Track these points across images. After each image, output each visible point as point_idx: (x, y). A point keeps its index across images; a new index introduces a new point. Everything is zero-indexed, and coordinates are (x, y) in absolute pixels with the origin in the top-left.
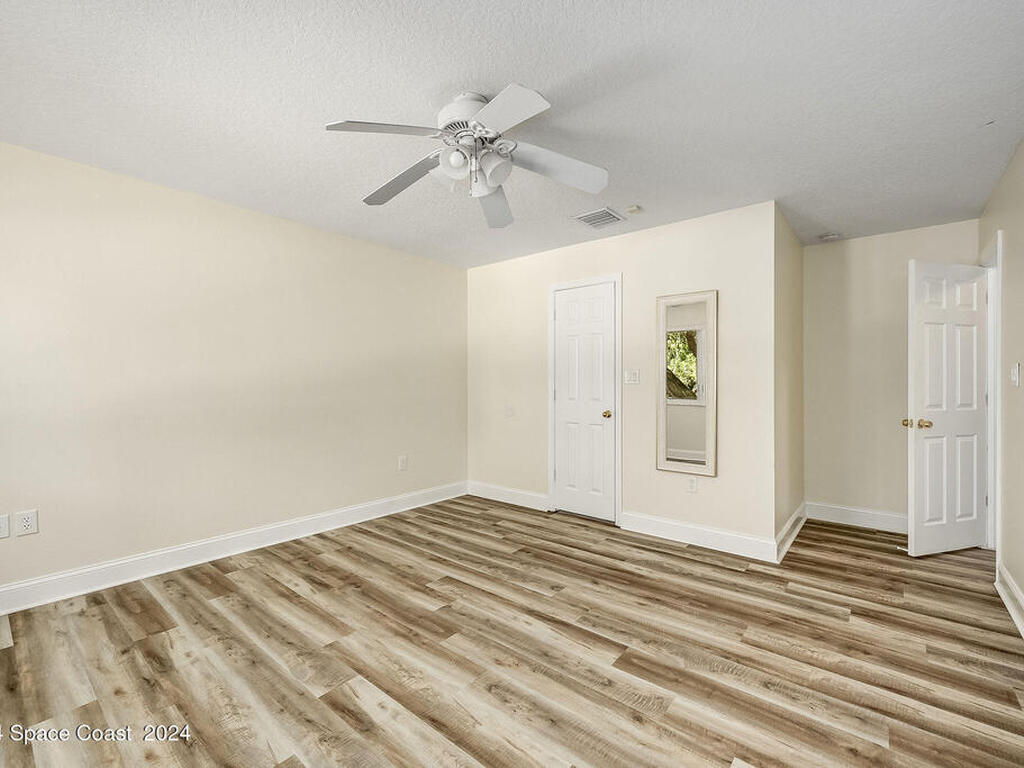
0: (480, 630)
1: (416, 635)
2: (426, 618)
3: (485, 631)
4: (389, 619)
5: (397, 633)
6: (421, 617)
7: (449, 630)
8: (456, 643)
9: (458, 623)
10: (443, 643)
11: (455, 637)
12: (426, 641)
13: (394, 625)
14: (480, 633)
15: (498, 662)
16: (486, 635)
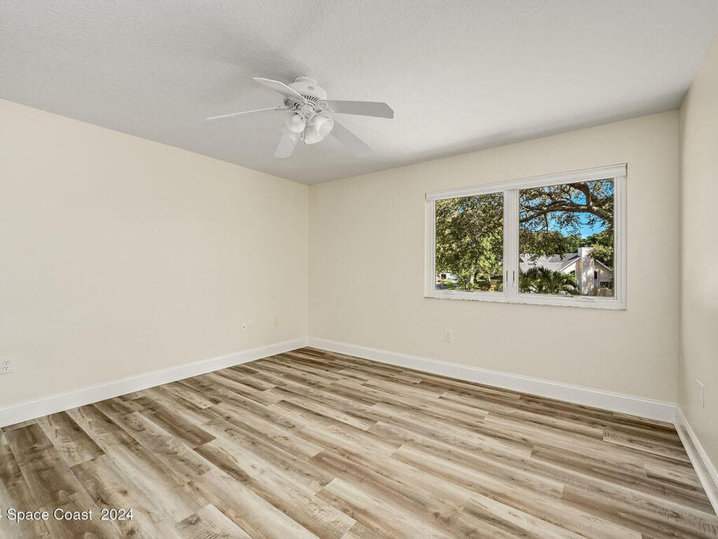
0: (294, 460)
1: (343, 455)
2: (340, 471)
3: (290, 458)
4: (373, 470)
5: (357, 455)
6: (345, 471)
7: (318, 459)
8: (313, 450)
9: (311, 466)
10: (322, 449)
11: (313, 454)
12: (334, 450)
13: (363, 462)
14: (295, 457)
15: (286, 438)
16: (291, 455)
